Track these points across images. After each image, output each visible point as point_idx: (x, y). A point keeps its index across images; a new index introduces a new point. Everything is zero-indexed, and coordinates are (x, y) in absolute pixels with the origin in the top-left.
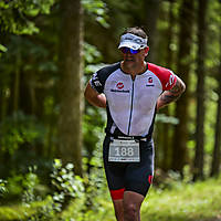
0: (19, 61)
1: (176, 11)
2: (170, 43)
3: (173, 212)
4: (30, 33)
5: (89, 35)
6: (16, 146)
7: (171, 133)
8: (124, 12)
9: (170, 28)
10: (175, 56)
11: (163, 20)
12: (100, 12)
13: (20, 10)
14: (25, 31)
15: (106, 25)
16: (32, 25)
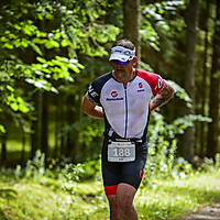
0: (93, 76)
1: (209, 38)
2: (205, 62)
3: (208, 189)
4: (101, 55)
5: (144, 56)
6: (90, 139)
7: (206, 129)
8: (170, 39)
9: (206, 50)
10: (209, 72)
11: (200, 44)
12: (153, 39)
13: (94, 38)
14: (97, 54)
15: (158, 49)
16: (102, 49)
